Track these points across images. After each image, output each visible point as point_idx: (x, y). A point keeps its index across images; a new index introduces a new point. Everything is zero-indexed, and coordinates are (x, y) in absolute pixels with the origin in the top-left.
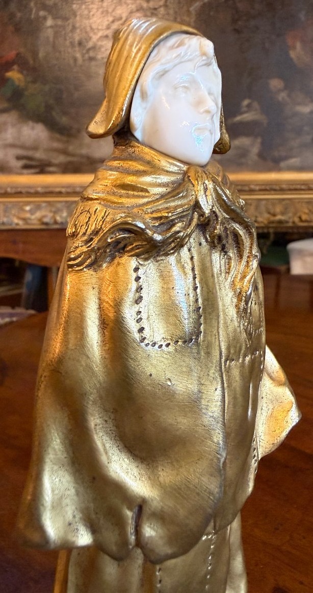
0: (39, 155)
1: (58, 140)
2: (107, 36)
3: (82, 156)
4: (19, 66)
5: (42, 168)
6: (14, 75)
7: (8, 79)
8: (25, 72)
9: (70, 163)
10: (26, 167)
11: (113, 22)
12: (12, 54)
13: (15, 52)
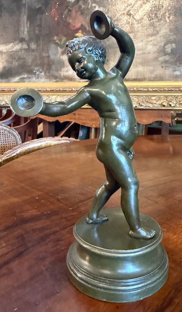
2: (124, 14)
4: (82, 30)
6: (79, 34)
8: (84, 33)
11: (127, 6)
12: (78, 25)
13: (80, 24)
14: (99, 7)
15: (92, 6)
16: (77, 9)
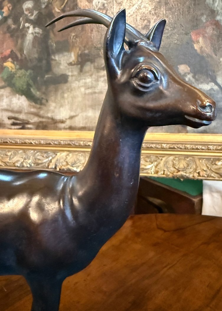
0: (22, 116)
1: (34, 107)
3: (48, 118)
4: (12, 59)
5: (23, 125)
6: (9, 64)
7: (5, 67)
8: (15, 63)
9: (41, 122)
10: (14, 124)
12: (7, 52)
13: (10, 50)
14: (34, 27)
15: (24, 26)
16: (5, 29)
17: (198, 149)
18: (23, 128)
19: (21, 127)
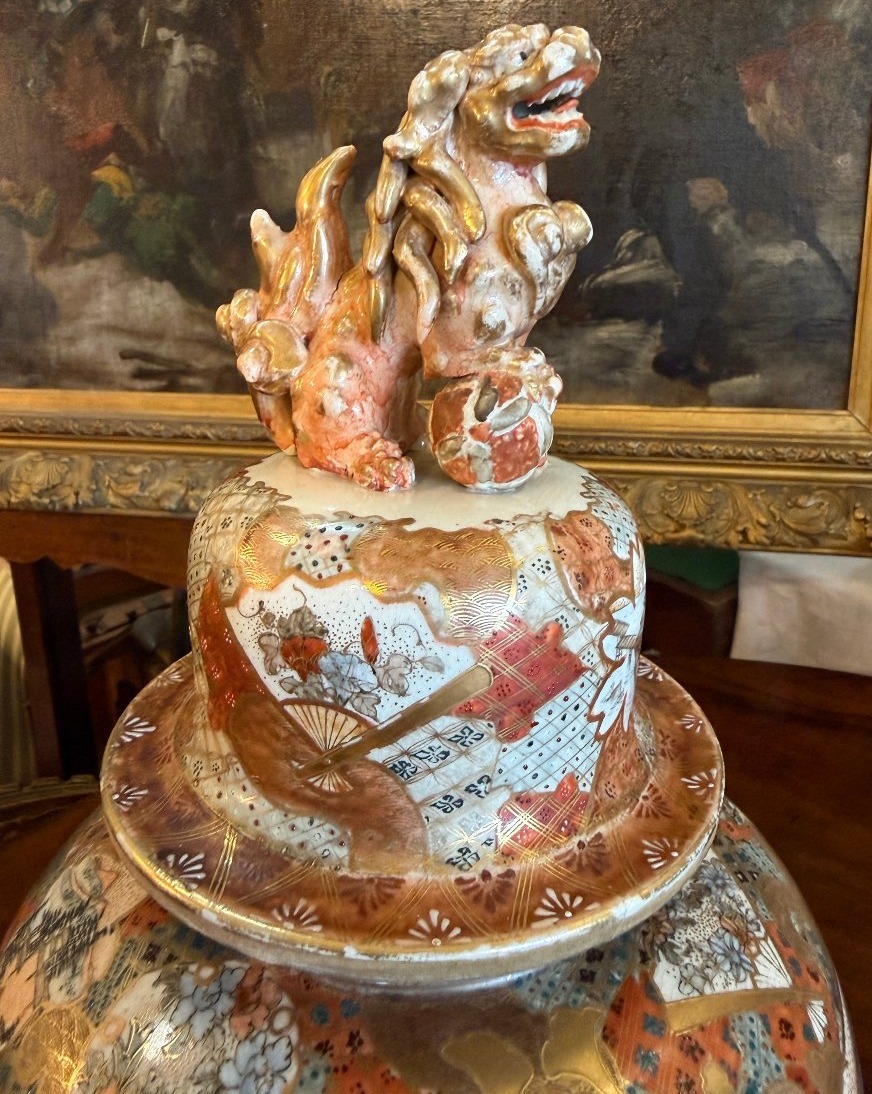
0: (165, 350)
1: (204, 320)
4: (120, 155)
5: (172, 378)
6: (109, 174)
7: (100, 184)
8: (131, 168)
9: (229, 368)
10: (140, 375)
14: (189, 43)
15: (153, 42)
16: (90, 49)
17: (744, 458)
18: (172, 387)
19: (163, 383)
